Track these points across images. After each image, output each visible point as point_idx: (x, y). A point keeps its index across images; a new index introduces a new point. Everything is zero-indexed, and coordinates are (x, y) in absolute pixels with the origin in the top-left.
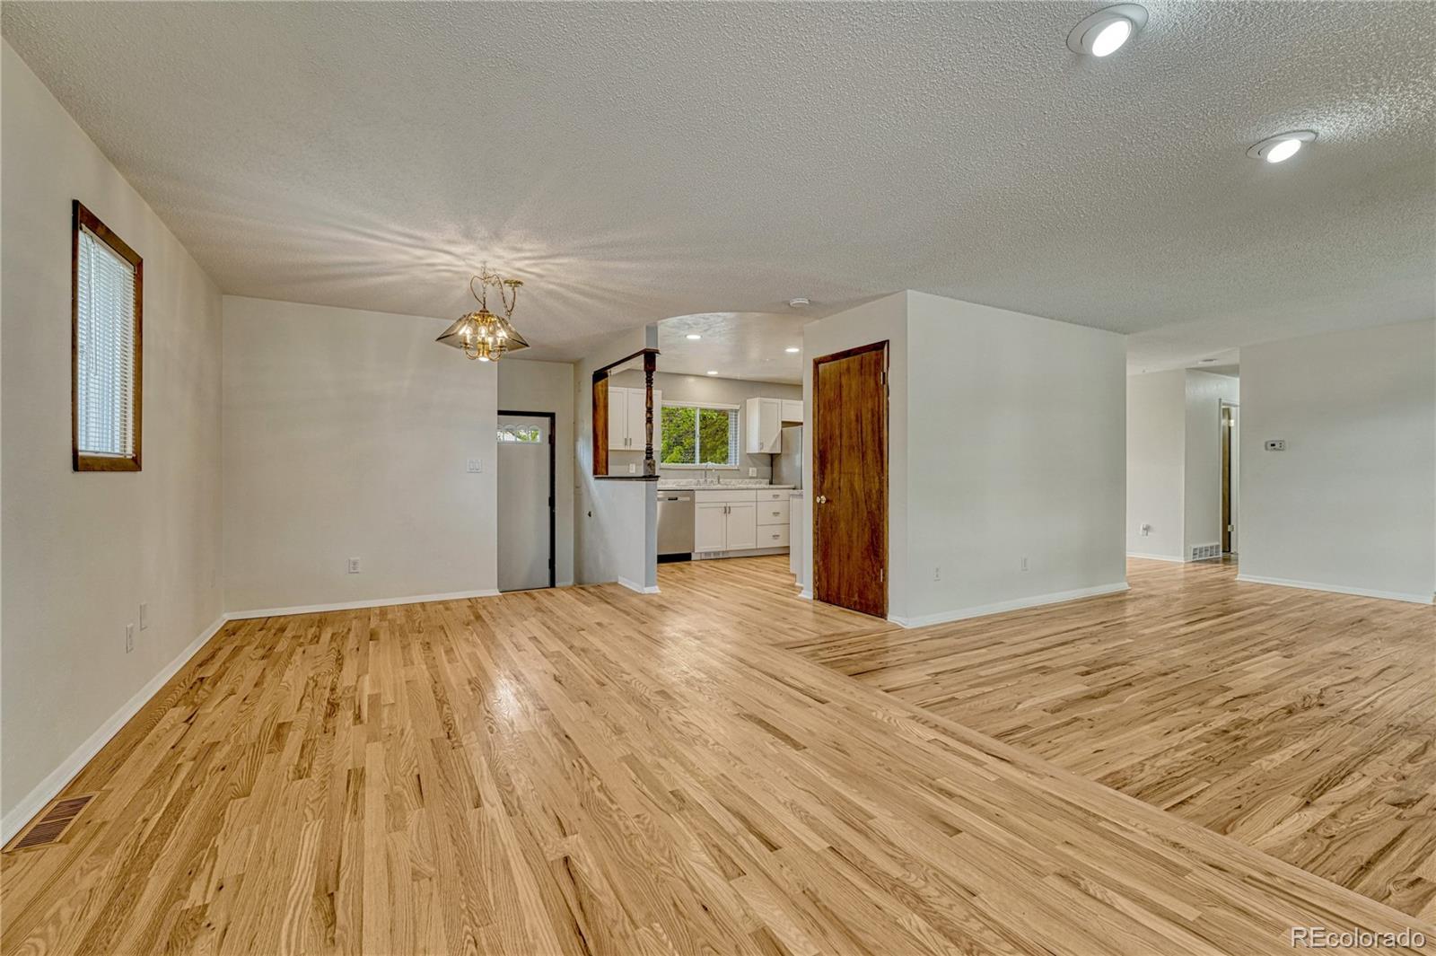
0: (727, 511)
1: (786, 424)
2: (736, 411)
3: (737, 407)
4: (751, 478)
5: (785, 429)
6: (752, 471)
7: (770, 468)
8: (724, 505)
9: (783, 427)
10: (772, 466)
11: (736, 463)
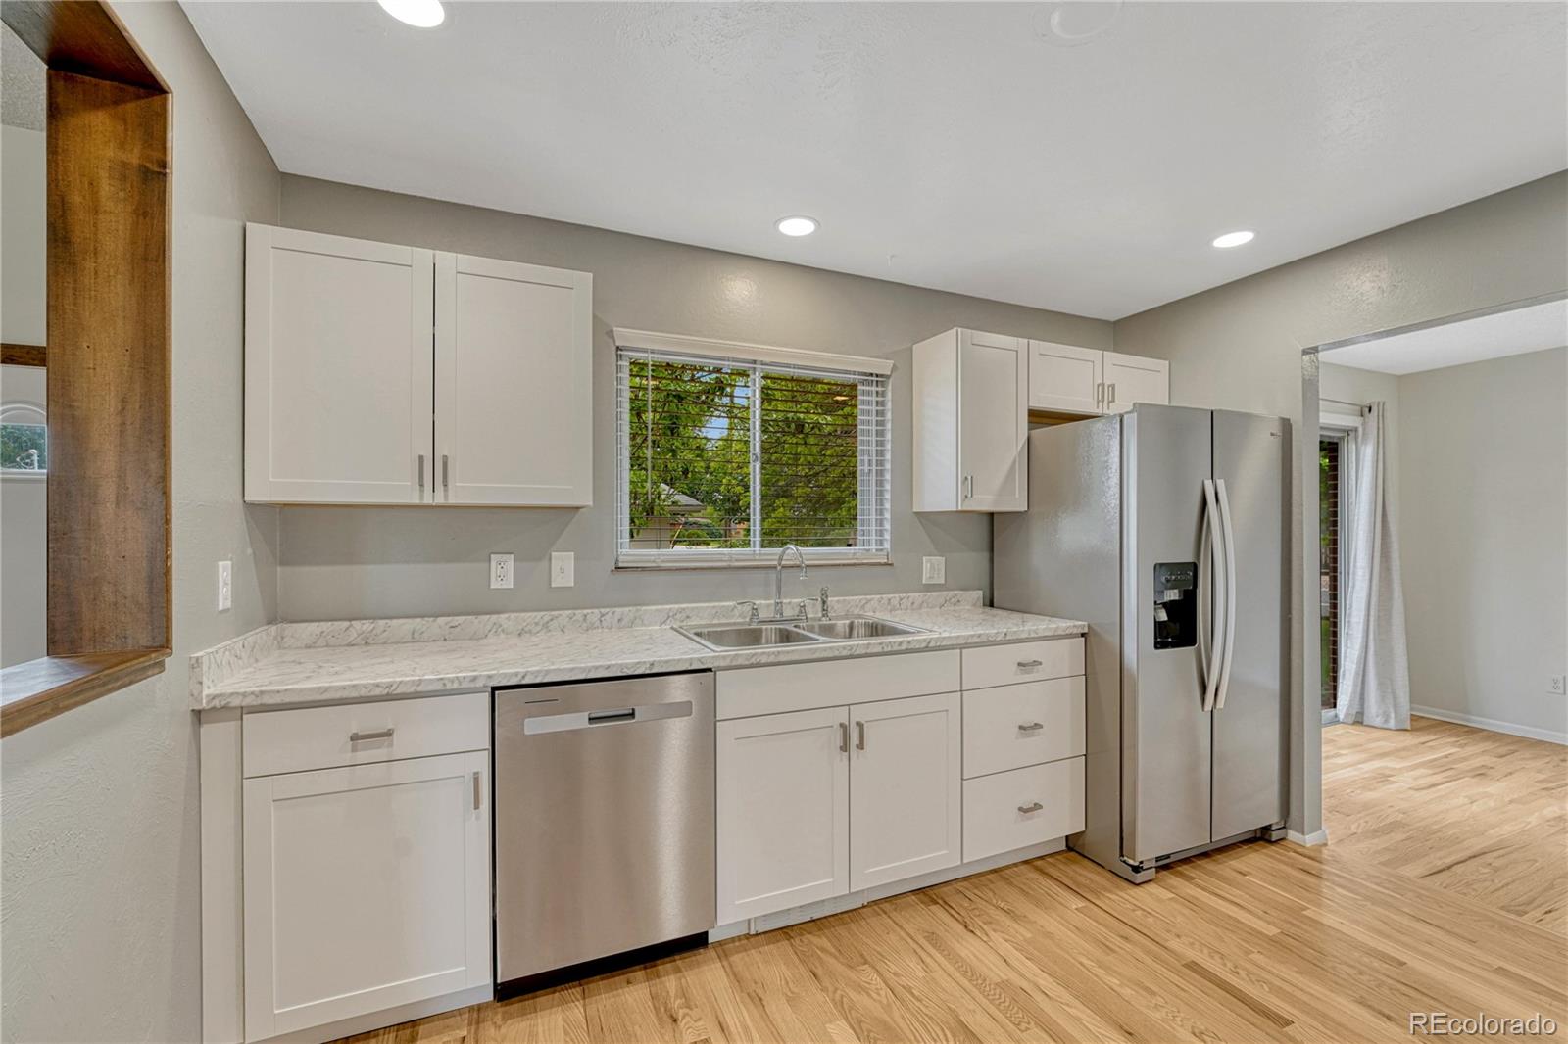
0: (850, 739)
1: (1040, 418)
2: (880, 379)
3: (884, 367)
4: (930, 588)
5: (1037, 433)
6: (932, 567)
7: (986, 555)
8: (841, 716)
9: (1030, 429)
10: (991, 550)
11: (881, 542)
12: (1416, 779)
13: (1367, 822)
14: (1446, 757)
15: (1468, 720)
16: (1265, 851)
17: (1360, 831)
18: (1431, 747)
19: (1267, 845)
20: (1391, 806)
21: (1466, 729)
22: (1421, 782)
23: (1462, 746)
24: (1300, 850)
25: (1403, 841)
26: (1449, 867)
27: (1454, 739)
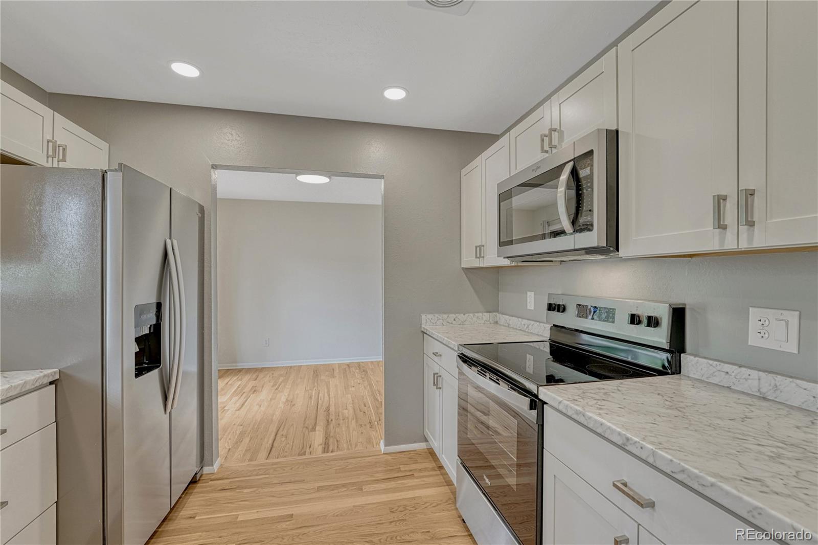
12: (235, 403)
13: (230, 439)
14: (238, 387)
15: (236, 366)
16: (195, 491)
17: (231, 447)
18: (231, 384)
19: (195, 485)
20: (234, 424)
21: (237, 371)
22: (238, 405)
23: (241, 380)
24: (213, 477)
25: (250, 441)
26: (273, 445)
27: (236, 377)
